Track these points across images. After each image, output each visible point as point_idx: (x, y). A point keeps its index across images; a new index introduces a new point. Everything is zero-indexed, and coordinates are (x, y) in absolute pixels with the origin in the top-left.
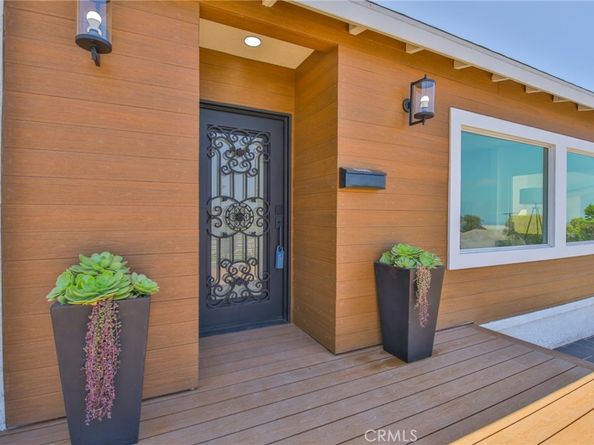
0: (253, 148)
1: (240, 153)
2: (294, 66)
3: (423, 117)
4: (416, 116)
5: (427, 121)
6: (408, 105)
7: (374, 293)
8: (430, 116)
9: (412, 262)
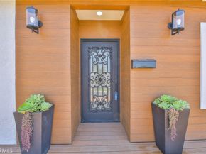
0: (105, 54)
1: (100, 56)
2: (121, 19)
3: (178, 30)
4: (174, 30)
5: (180, 32)
6: (171, 26)
7: (151, 117)
8: (182, 29)
9: (169, 105)
